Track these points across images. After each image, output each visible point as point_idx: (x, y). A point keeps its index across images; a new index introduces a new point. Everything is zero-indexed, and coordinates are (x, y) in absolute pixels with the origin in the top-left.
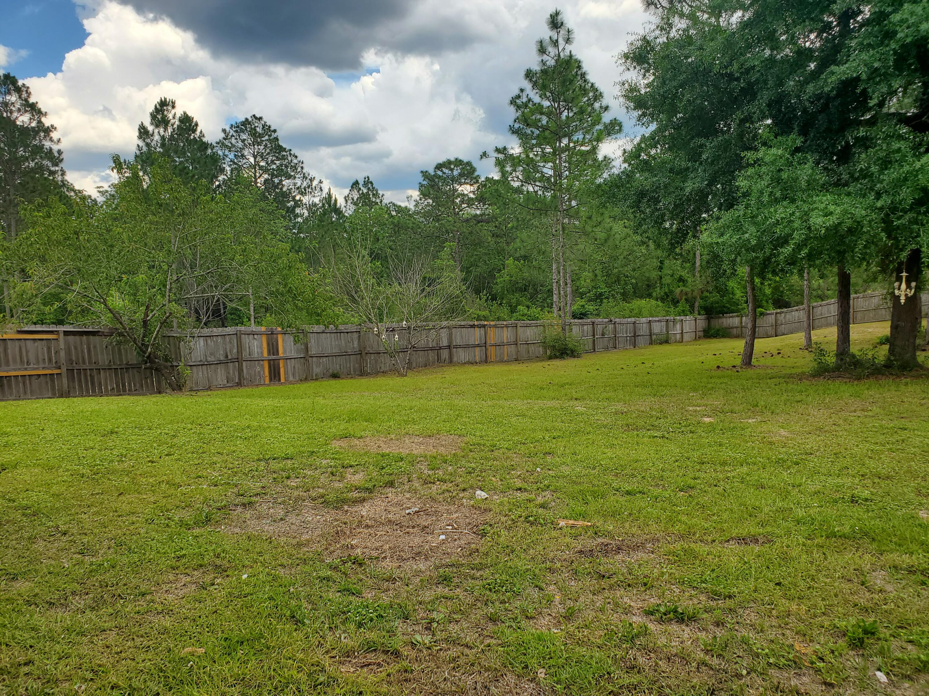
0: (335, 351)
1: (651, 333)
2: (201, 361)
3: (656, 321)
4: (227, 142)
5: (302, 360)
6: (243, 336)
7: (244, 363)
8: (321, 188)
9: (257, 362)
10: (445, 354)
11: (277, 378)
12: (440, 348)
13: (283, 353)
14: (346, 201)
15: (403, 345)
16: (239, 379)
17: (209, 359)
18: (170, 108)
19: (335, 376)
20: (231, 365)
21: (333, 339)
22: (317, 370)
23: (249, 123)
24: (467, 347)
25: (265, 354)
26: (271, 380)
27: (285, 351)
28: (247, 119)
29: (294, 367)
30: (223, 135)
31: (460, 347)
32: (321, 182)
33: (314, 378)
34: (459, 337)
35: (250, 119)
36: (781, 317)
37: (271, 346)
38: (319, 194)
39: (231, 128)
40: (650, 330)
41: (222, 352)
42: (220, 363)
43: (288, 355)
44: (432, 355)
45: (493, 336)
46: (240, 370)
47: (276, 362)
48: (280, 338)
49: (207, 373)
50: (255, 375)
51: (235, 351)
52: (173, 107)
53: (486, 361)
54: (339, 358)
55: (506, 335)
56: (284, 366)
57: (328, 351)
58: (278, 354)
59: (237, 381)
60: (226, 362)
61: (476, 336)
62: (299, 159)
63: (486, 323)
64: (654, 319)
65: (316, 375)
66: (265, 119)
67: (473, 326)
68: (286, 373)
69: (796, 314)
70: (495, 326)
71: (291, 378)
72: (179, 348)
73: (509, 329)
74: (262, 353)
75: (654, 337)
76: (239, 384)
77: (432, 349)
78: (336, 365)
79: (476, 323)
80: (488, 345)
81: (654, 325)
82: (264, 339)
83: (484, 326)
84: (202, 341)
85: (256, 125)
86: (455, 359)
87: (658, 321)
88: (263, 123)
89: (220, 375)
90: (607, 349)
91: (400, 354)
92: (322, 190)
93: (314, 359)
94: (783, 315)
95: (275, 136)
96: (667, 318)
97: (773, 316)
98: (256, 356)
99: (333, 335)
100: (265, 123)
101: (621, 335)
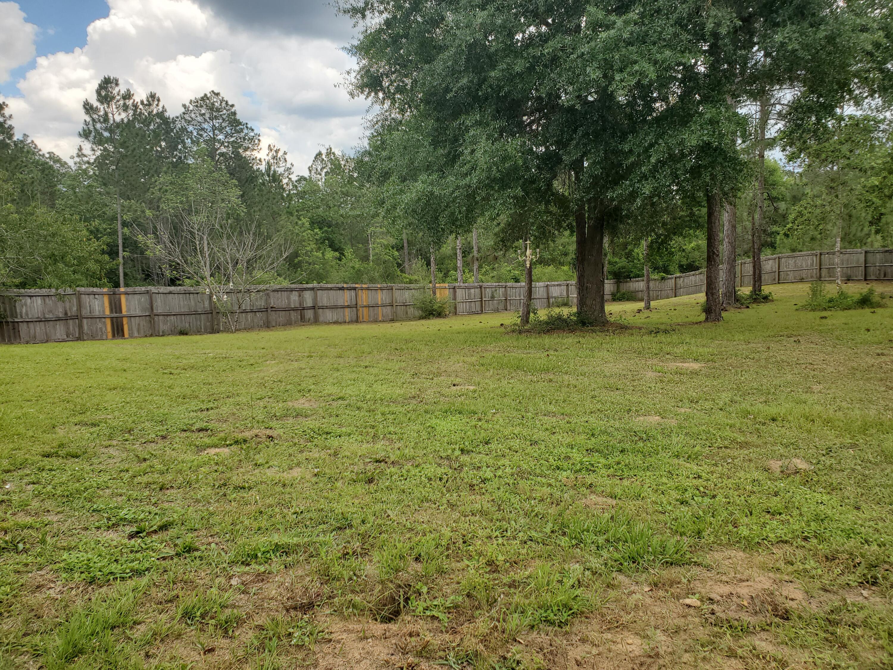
0: (185, 310)
1: (548, 296)
2: (38, 318)
3: (554, 286)
4: (187, 117)
5: (148, 318)
6: (83, 296)
7: (85, 321)
8: (285, 159)
9: (98, 320)
10: (309, 314)
11: (121, 334)
12: (304, 309)
13: (126, 312)
14: (310, 171)
15: (261, 305)
16: (79, 334)
17: (47, 316)
18: (113, 85)
19: (183, 333)
20: (71, 322)
21: (181, 299)
22: (163, 327)
23: (208, 99)
24: (335, 307)
25: (107, 312)
26: (114, 336)
27: (128, 310)
28: (206, 95)
29: (139, 324)
30: (183, 110)
31: (327, 307)
32: (285, 153)
33: (161, 334)
34: (324, 298)
35: (209, 95)
36: (680, 282)
37: (113, 305)
38: (284, 164)
39: (191, 103)
40: (548, 294)
41: (61, 310)
42: (59, 319)
43: (132, 313)
44: (294, 316)
45: (364, 298)
46: (81, 326)
47: (119, 319)
48: (123, 298)
49: (46, 329)
50: (97, 330)
51: (75, 309)
52: (117, 85)
53: (357, 321)
54: (188, 317)
55: (381, 297)
56: (127, 323)
57: (177, 310)
58: (121, 312)
59: (77, 336)
60: (66, 318)
61: (346, 297)
62: (255, 132)
63: (357, 286)
64: (553, 283)
65: (163, 332)
66: (222, 95)
67: (342, 289)
68: (131, 329)
69: (693, 278)
70: (368, 289)
71: (136, 334)
72: (15, 306)
73: (384, 291)
74: (104, 311)
75: (551, 300)
76: (79, 338)
77: (294, 310)
78: (184, 323)
79: (345, 286)
80: (358, 306)
81: (552, 289)
82: (106, 299)
83: (355, 289)
84: (39, 300)
85: (215, 100)
86: (321, 319)
87: (557, 285)
88: (221, 98)
89: (60, 330)
90: (497, 310)
91: (257, 314)
92: (286, 161)
93: (161, 318)
94: (682, 279)
95: (233, 110)
96: (568, 282)
97: (673, 280)
98: (97, 313)
99: (181, 296)
100: (223, 98)
101: (514, 298)
